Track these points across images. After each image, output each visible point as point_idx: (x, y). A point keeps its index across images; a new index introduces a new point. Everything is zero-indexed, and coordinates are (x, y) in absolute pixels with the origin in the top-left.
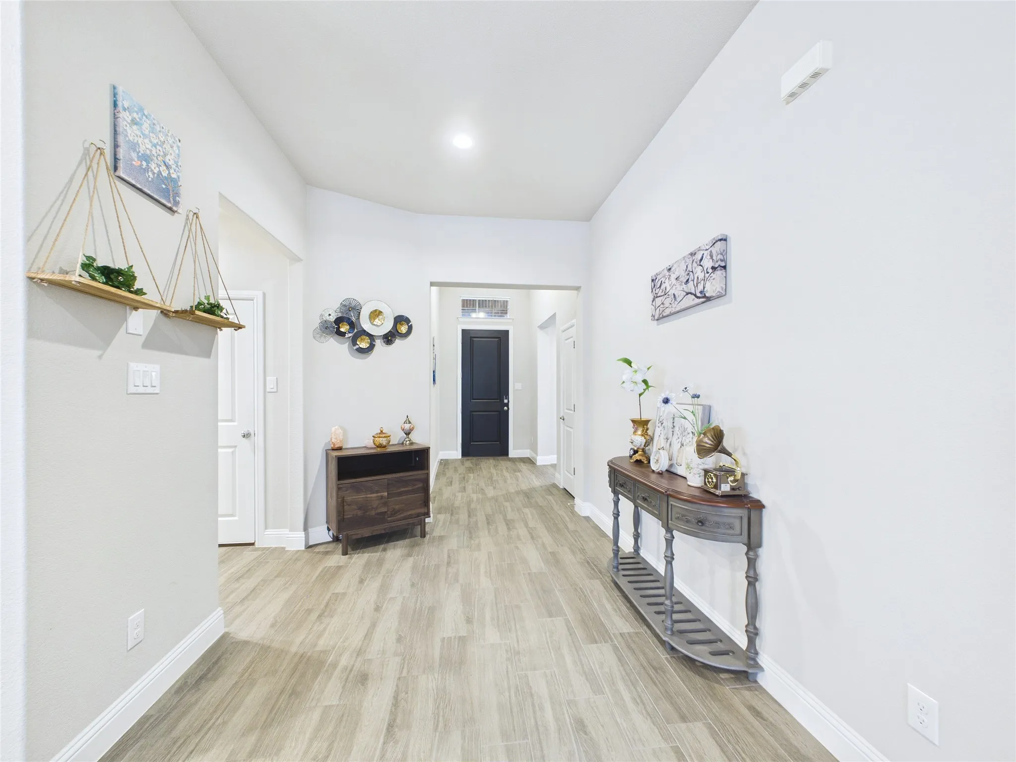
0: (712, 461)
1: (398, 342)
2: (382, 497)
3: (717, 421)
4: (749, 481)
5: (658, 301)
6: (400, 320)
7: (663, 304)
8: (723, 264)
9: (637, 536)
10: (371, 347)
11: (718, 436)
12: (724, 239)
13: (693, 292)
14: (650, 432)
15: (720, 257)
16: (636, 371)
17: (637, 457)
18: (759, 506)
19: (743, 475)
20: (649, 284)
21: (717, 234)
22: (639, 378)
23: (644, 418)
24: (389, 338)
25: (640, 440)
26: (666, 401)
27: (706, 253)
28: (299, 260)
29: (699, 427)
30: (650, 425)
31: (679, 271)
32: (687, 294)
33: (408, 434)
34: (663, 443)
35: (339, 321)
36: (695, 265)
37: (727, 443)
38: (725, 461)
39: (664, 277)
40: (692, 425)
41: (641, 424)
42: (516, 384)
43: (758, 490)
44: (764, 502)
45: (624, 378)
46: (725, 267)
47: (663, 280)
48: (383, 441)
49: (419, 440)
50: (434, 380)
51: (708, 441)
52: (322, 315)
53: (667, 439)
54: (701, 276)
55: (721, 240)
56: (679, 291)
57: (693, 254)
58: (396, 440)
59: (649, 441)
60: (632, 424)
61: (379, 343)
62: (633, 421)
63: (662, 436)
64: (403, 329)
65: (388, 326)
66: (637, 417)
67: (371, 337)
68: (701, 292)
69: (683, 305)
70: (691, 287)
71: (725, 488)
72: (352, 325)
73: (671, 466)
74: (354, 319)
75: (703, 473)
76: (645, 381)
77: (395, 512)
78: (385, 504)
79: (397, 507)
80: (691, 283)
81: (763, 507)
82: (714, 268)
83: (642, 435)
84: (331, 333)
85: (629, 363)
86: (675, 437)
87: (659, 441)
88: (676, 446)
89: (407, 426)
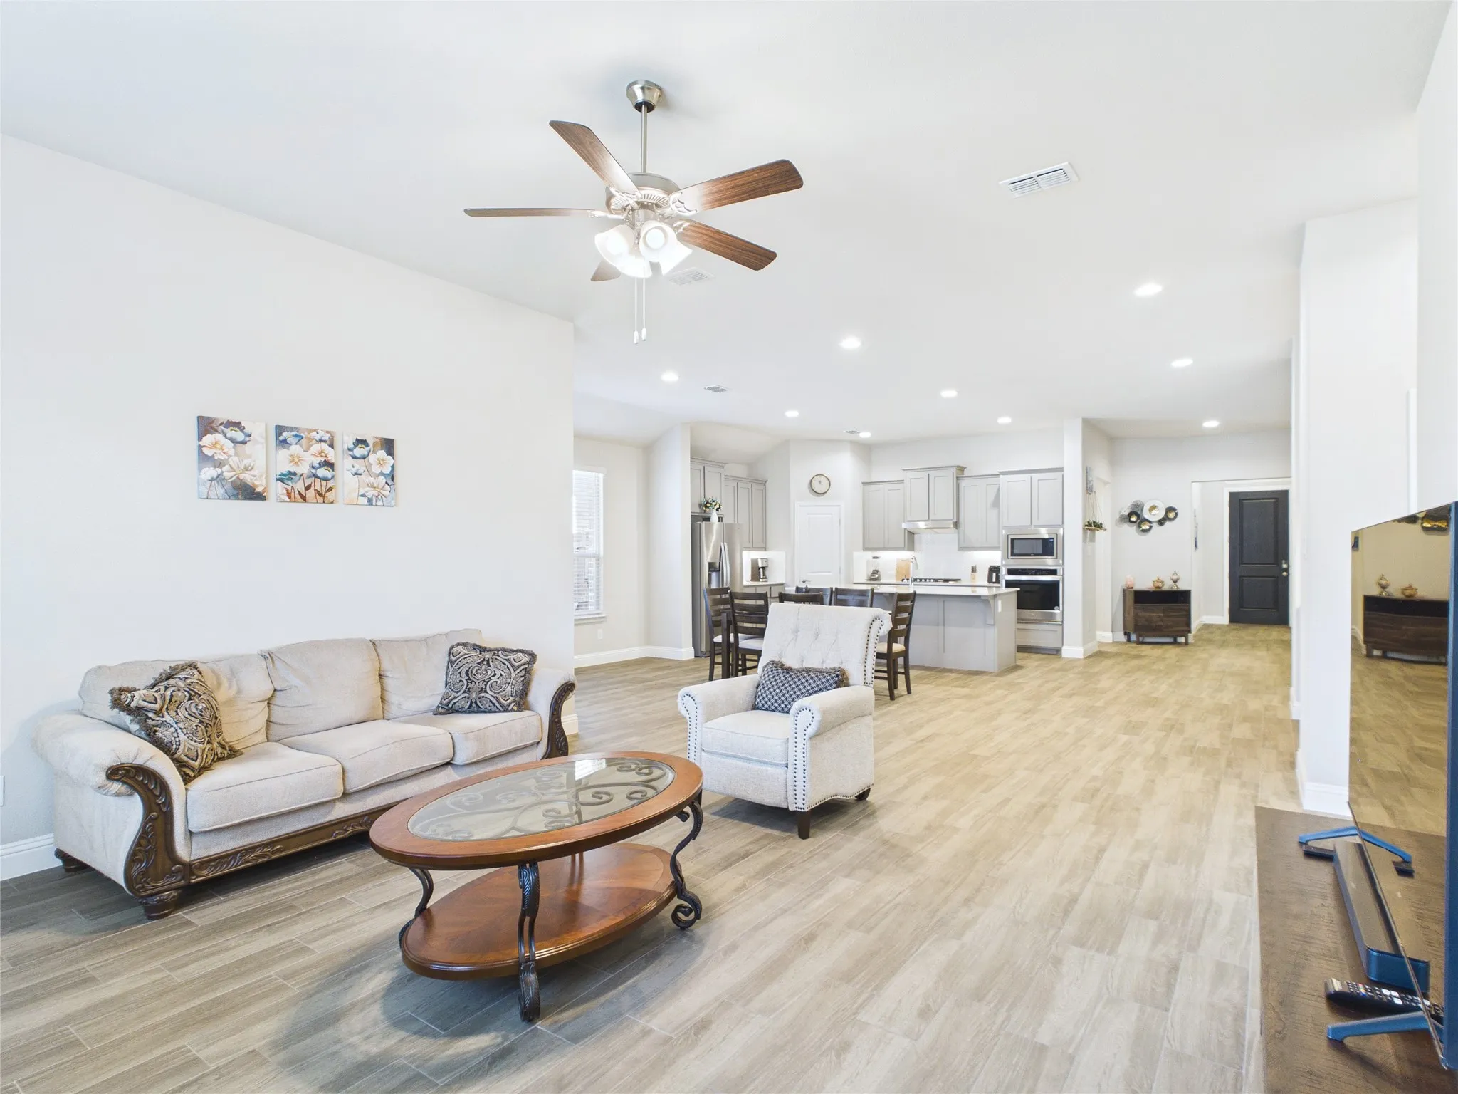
1: (1168, 524)
2: (1159, 616)
6: (1170, 509)
10: (1151, 527)
24: (1161, 522)
28: (1108, 483)
33: (1175, 582)
35: (1130, 515)
48: (1160, 584)
49: (1182, 586)
50: (1196, 546)
52: (1120, 512)
58: (1167, 586)
61: (1155, 525)
64: (1171, 515)
65: (1161, 514)
67: (1150, 522)
72: (1138, 516)
74: (1139, 512)
77: (1168, 627)
78: (1162, 621)
79: (1169, 624)
84: (1125, 522)
89: (1175, 577)
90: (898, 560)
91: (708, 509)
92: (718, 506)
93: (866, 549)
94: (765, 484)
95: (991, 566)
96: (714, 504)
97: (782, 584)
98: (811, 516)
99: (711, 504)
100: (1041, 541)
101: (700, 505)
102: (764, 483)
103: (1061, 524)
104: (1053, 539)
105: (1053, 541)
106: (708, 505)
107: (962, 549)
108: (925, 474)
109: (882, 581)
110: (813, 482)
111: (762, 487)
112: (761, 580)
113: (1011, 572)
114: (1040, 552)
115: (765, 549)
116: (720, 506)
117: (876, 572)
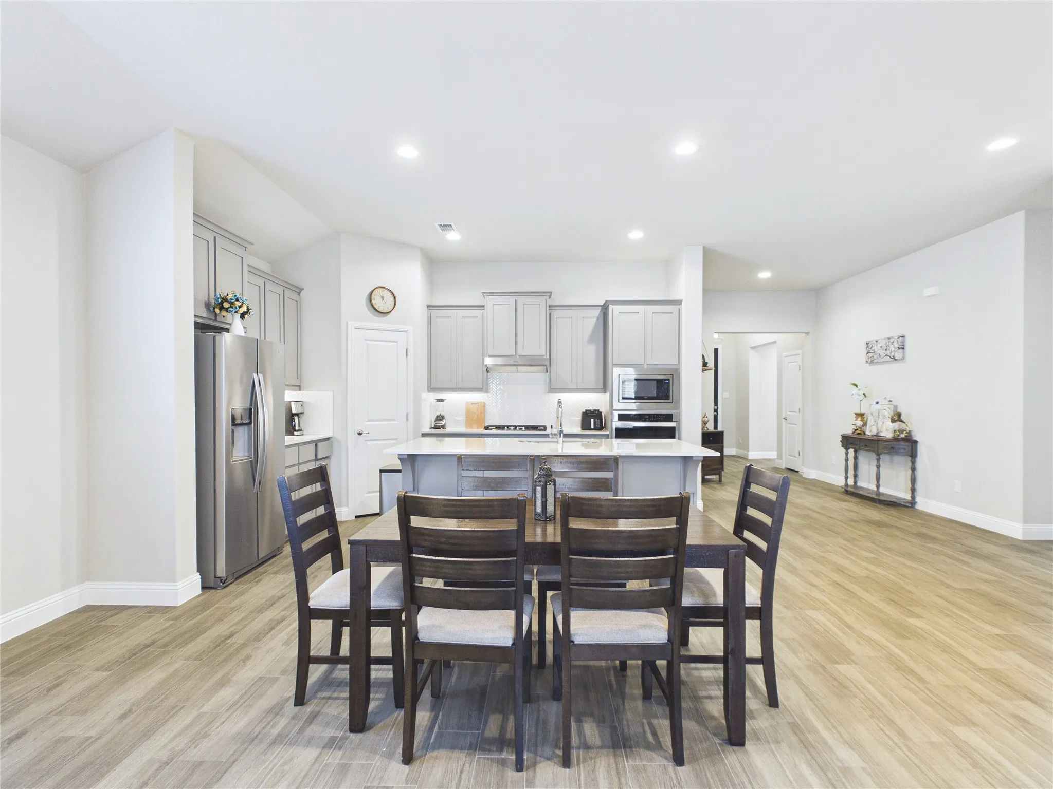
0: (897, 425)
3: (899, 410)
4: (913, 434)
5: (870, 355)
7: (873, 357)
8: (903, 347)
9: (856, 476)
11: (899, 415)
12: (903, 337)
13: (889, 355)
14: (865, 419)
15: (901, 344)
16: (859, 390)
17: (858, 432)
18: (916, 442)
19: (910, 431)
20: (865, 346)
21: (901, 335)
22: (861, 393)
23: (862, 412)
25: (859, 423)
26: (877, 403)
27: (896, 340)
29: (892, 413)
30: (865, 416)
31: (883, 343)
32: (886, 355)
34: (873, 423)
36: (890, 344)
37: (902, 418)
38: (903, 426)
39: (874, 344)
40: (888, 413)
41: (860, 415)
42: (724, 393)
43: (917, 436)
44: (918, 440)
45: (853, 392)
46: (903, 348)
47: (873, 345)
51: (896, 418)
53: (875, 421)
54: (893, 349)
55: (902, 337)
56: (882, 353)
57: (889, 338)
59: (865, 424)
60: (855, 415)
62: (856, 414)
63: (872, 421)
66: (858, 412)
68: (893, 356)
69: (883, 360)
70: (888, 352)
71: (903, 436)
73: (878, 433)
75: (893, 432)
76: (864, 394)
80: (888, 351)
81: (918, 442)
82: (899, 348)
83: (861, 421)
85: (856, 386)
86: (880, 420)
87: (870, 422)
88: (880, 424)
90: (467, 404)
91: (224, 313)
92: (244, 309)
93: (431, 389)
94: (299, 294)
95: (586, 411)
96: (238, 304)
97: (328, 439)
98: (368, 342)
99: (232, 303)
100: (655, 382)
101: (208, 305)
102: (299, 291)
103: (677, 363)
104: (669, 380)
105: (669, 383)
106: (226, 305)
107: (552, 390)
108: (511, 300)
109: (449, 430)
110: (373, 297)
111: (295, 296)
112: (295, 433)
113: (622, 417)
114: (654, 394)
115: (299, 387)
116: (248, 309)
117: (440, 418)
